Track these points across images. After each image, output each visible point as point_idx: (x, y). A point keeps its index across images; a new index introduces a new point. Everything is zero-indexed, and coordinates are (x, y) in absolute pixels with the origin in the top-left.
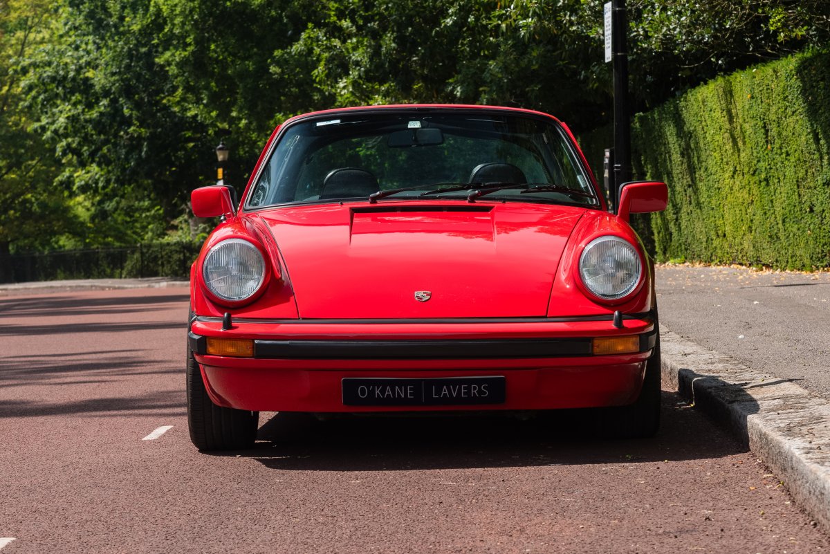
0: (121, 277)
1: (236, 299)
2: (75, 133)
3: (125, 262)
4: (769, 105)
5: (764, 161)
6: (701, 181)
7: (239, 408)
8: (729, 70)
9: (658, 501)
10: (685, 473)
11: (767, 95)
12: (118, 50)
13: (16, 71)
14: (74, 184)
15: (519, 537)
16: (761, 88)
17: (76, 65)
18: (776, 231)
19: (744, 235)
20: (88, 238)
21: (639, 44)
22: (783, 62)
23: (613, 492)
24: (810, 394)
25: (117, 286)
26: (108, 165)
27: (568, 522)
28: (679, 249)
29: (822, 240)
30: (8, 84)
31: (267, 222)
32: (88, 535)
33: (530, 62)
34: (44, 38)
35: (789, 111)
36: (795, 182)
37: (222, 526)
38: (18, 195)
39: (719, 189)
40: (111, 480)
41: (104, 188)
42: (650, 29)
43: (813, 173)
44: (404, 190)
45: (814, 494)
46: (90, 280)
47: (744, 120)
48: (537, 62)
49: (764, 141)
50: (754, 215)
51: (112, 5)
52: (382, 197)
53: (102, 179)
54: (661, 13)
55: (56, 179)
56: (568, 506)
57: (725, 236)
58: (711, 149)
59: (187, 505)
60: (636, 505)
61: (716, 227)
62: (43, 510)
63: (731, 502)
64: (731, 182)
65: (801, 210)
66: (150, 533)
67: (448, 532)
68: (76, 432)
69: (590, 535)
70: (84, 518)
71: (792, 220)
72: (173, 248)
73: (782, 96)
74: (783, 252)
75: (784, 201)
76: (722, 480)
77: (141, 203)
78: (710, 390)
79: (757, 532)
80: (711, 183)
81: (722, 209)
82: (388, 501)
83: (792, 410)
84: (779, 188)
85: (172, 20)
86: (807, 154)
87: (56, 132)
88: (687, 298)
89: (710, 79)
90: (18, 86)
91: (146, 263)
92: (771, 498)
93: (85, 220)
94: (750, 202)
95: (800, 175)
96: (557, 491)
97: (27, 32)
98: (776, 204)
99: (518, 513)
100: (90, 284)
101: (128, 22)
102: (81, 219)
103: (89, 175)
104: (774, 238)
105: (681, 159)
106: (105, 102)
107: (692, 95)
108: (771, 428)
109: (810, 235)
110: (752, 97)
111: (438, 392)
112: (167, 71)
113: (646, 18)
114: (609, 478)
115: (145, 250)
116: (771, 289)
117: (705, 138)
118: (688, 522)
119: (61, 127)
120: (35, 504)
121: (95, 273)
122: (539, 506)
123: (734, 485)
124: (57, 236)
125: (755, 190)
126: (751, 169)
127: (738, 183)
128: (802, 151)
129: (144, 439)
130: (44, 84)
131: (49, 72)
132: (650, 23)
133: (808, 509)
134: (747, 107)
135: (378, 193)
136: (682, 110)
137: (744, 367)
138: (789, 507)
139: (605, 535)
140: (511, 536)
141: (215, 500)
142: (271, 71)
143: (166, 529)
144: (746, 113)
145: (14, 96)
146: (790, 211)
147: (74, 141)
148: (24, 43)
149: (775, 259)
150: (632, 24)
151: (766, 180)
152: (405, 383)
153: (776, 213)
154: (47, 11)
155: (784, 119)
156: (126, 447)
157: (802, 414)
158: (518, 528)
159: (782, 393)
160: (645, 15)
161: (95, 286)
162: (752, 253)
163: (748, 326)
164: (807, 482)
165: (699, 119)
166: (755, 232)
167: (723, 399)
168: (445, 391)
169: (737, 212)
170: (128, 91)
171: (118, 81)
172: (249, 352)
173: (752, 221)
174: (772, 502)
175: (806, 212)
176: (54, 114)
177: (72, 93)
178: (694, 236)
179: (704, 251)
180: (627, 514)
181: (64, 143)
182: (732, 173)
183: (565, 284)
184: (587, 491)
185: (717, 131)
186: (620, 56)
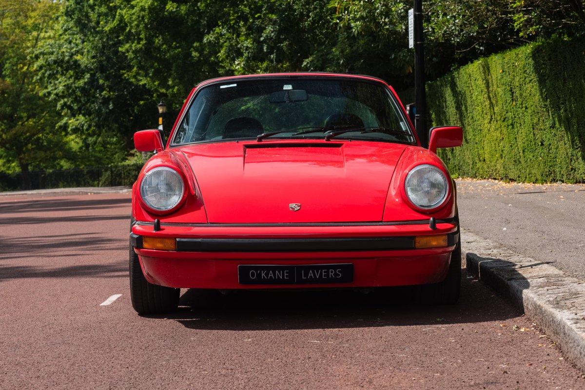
0: (98, 186)
1: (163, 209)
2: (69, 95)
3: (101, 177)
4: (514, 76)
5: (511, 112)
6: (469, 125)
7: (166, 286)
8: (487, 54)
9: (466, 357)
11: (513, 70)
12: (95, 43)
13: (31, 57)
14: (68, 127)
16: (508, 66)
17: (69, 53)
18: (518, 157)
19: (497, 160)
20: (78, 161)
21: (429, 37)
22: (523, 48)
23: (433, 349)
24: (564, 274)
25: (95, 192)
26: (89, 116)
27: (404, 375)
28: (454, 169)
29: (549, 164)
30: (27, 65)
31: (186, 155)
32: (53, 385)
33: (358, 48)
34: (50, 36)
35: (527, 80)
36: (531, 126)
37: (151, 378)
38: (34, 135)
39: (481, 130)
40: (75, 338)
41: (87, 130)
42: (436, 27)
43: (543, 120)
44: (281, 132)
46: (79, 188)
47: (498, 86)
48: (362, 48)
49: (511, 99)
50: (504, 147)
51: (92, 15)
52: (266, 137)
53: (86, 124)
54: (443, 17)
55: (57, 125)
56: (402, 361)
57: (484, 160)
58: (476, 105)
59: (126, 360)
60: (451, 360)
61: (479, 155)
62: (24, 363)
63: (520, 358)
64: (489, 126)
65: (535, 144)
66: (98, 383)
67: (316, 383)
68: (55, 298)
69: (421, 386)
70: (52, 370)
71: (529, 150)
72: (131, 168)
73: (523, 71)
74: (523, 171)
75: (524, 138)
76: (510, 340)
77: (112, 139)
78: (492, 270)
79: (544, 384)
80: (475, 127)
81: (482, 144)
82: (271, 357)
83: (555, 287)
84: (520, 130)
85: (131, 23)
86: (539, 108)
87: (57, 94)
88: (464, 202)
89: (475, 59)
90: (33, 67)
91: (114, 177)
92: (548, 355)
93: (76, 150)
94: (501, 138)
95: (535, 121)
96: (393, 348)
97: (39, 32)
98: (519, 140)
99: (366, 366)
100: (79, 191)
101: (102, 24)
102: (74, 150)
103: (78, 122)
104: (517, 162)
105: (456, 111)
106: (88, 76)
107: (463, 70)
108: (543, 301)
109: (541, 160)
110: (503, 71)
111: (306, 274)
112: (127, 56)
113: (434, 21)
114: (428, 337)
115: (114, 169)
116: (518, 196)
117: (472, 97)
118: (491, 375)
119: (60, 92)
120: (18, 358)
121: (83, 183)
122: (380, 361)
123: (519, 343)
124: (59, 160)
125: (505, 131)
126: (502, 118)
127: (493, 126)
128: (536, 106)
129: (101, 305)
130: (49, 65)
131: (53, 57)
132: (436, 23)
133: (578, 365)
134: (499, 78)
135: (263, 134)
136: (456, 80)
137: (511, 252)
138: (563, 362)
139: (432, 386)
140: (363, 386)
141: (147, 355)
142: (193, 55)
143: (110, 380)
144: (499, 81)
145: (31, 73)
146: (528, 145)
147: (68, 101)
148: (37, 39)
149: (518, 176)
150: (425, 24)
151: (512, 125)
152: (283, 269)
153: (519, 146)
154: (51, 19)
155: (524, 85)
156: (88, 311)
157: (563, 290)
158: (367, 380)
159: (544, 273)
160: (433, 19)
161: (82, 192)
162: (502, 172)
163: (508, 222)
165: (468, 85)
166: (505, 158)
167: (503, 277)
168: (311, 274)
169: (493, 145)
170: (102, 68)
171: (95, 62)
172: (173, 246)
173: (502, 151)
174: (549, 358)
175: (539, 145)
176: (55, 84)
177: (67, 70)
178: (464, 161)
179: (470, 170)
180: (445, 368)
181: (62, 102)
182: (489, 120)
183: (395, 198)
184: (414, 348)
185: (479, 93)
186: (420, 44)
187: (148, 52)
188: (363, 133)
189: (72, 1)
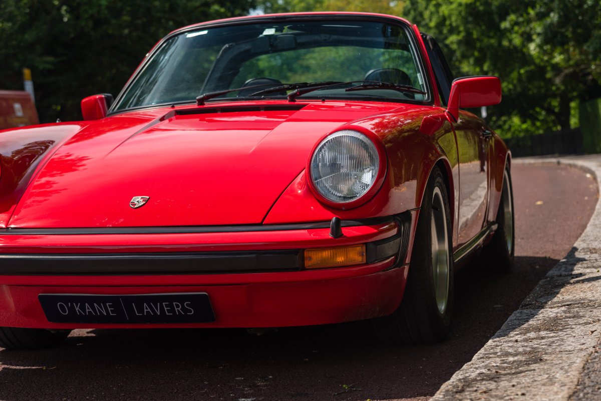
52: (208, 99)
111: (140, 310)
135: (204, 95)
152: (104, 300)
168: (147, 309)
183: (297, 189)
187: (468, 42)
188: (349, 90)
189: (408, 3)
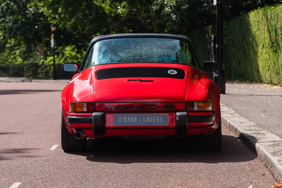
4: (277, 21)
5: (275, 43)
8: (262, 6)
9: (230, 176)
10: (239, 167)
11: (277, 17)
15: (185, 187)
16: (274, 15)
18: (279, 71)
19: (266, 72)
23: (215, 173)
27: (201, 182)
28: (241, 76)
37: (88, 181)
45: (280, 175)
47: (268, 27)
49: (275, 35)
50: (270, 64)
56: (200, 177)
57: (259, 71)
59: (74, 173)
60: (222, 177)
61: (256, 68)
62: (27, 174)
63: (254, 177)
64: (262, 51)
66: (65, 182)
70: (41, 177)
74: (281, 79)
76: (251, 170)
78: (249, 138)
82: (141, 174)
84: (280, 54)
88: (243, 98)
89: (255, 9)
92: (267, 176)
94: (269, 59)
96: (196, 172)
98: (279, 60)
104: (278, 74)
108: (269, 153)
110: (271, 18)
114: (213, 168)
118: (239, 183)
120: (23, 172)
122: (191, 177)
125: (271, 54)
126: (270, 46)
127: (264, 51)
129: (50, 150)
133: (278, 180)
134: (269, 22)
137: (262, 129)
138: (272, 179)
140: (182, 186)
143: (70, 181)
149: (278, 82)
151: (276, 51)
153: (279, 64)
157: (279, 148)
158: (185, 184)
162: (269, 79)
163: (265, 111)
164: (278, 171)
166: (271, 71)
169: (264, 62)
173: (269, 66)
178: (246, 71)
180: (219, 180)
182: (262, 47)
184: (206, 172)
185: (257, 30)
186: (220, 3)
